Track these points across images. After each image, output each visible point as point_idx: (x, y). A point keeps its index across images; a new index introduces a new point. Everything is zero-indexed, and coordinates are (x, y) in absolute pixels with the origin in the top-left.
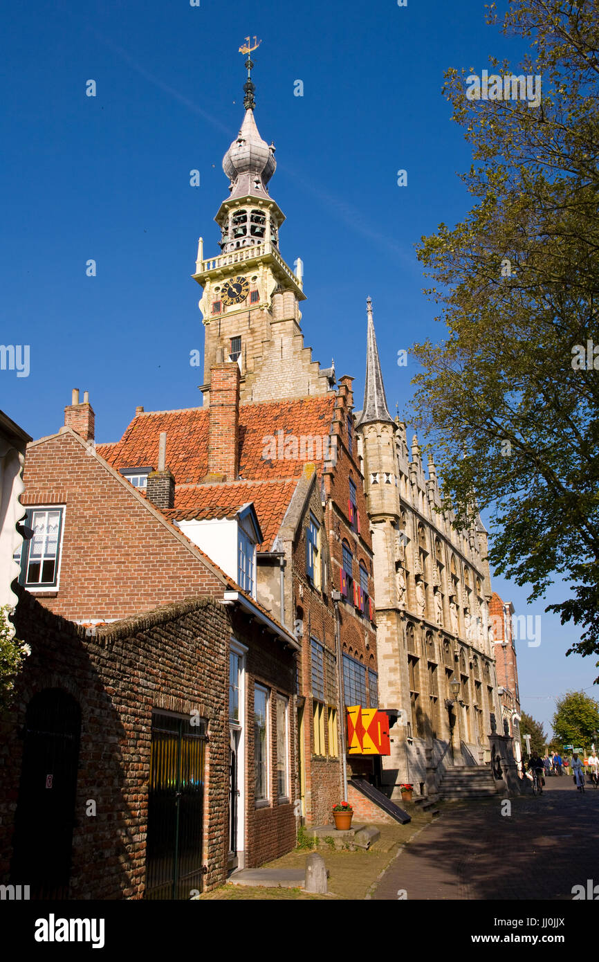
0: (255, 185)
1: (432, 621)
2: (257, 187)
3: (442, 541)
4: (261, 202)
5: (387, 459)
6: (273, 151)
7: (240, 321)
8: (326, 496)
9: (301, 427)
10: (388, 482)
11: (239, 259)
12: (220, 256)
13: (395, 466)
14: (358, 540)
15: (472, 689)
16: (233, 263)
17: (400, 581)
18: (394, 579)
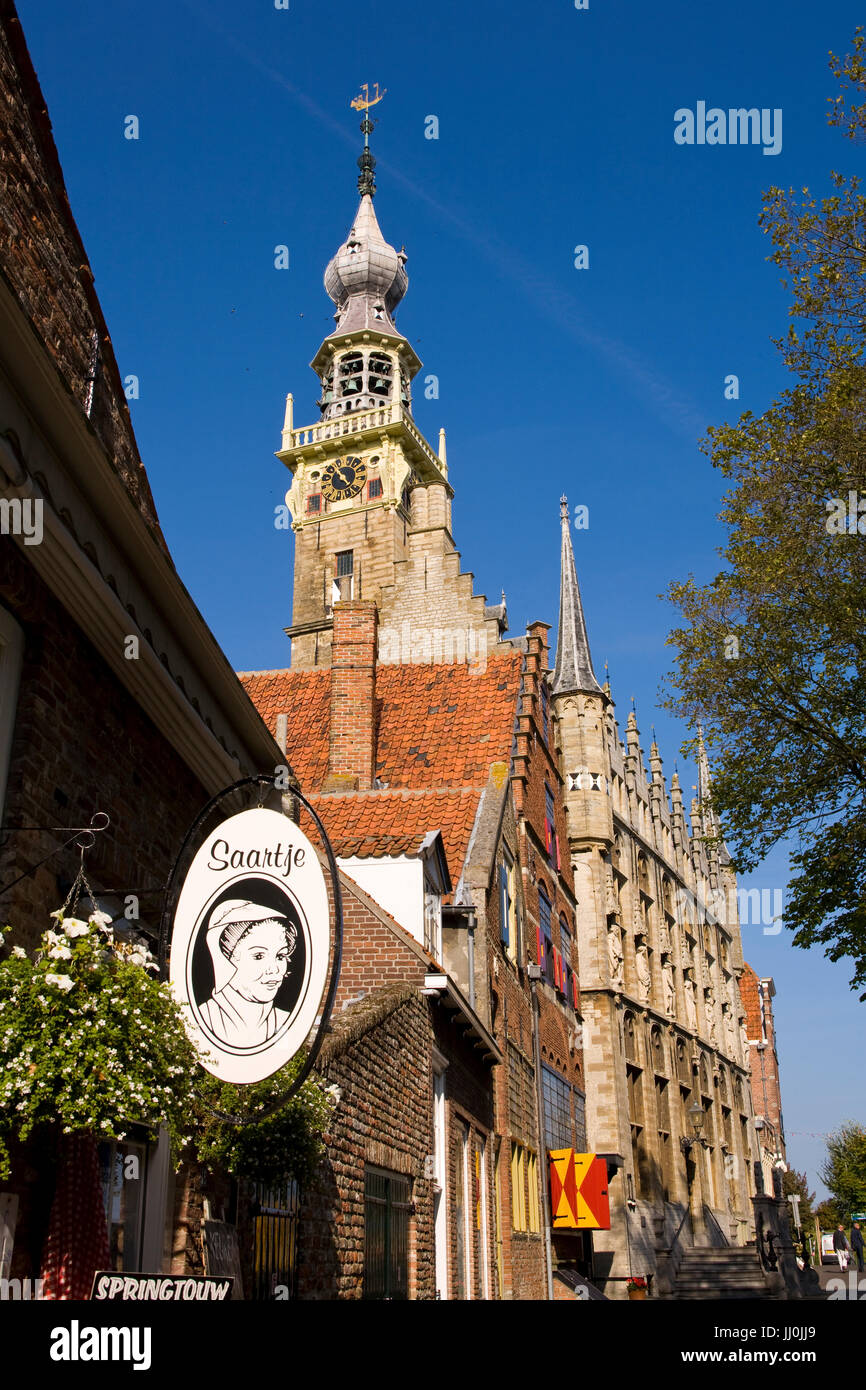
0: (376, 313)
1: (660, 1010)
2: (378, 317)
3: (672, 881)
4: (385, 341)
5: (594, 751)
6: (404, 261)
7: (352, 526)
8: (516, 814)
9: (470, 702)
10: (595, 788)
11: (350, 428)
12: (320, 424)
13: (605, 763)
14: (557, 882)
15: (718, 1120)
16: (341, 434)
17: (614, 945)
18: (605, 943)
